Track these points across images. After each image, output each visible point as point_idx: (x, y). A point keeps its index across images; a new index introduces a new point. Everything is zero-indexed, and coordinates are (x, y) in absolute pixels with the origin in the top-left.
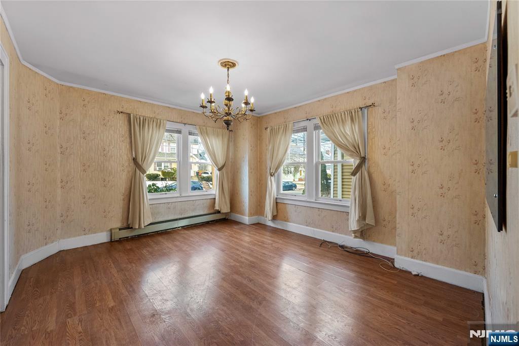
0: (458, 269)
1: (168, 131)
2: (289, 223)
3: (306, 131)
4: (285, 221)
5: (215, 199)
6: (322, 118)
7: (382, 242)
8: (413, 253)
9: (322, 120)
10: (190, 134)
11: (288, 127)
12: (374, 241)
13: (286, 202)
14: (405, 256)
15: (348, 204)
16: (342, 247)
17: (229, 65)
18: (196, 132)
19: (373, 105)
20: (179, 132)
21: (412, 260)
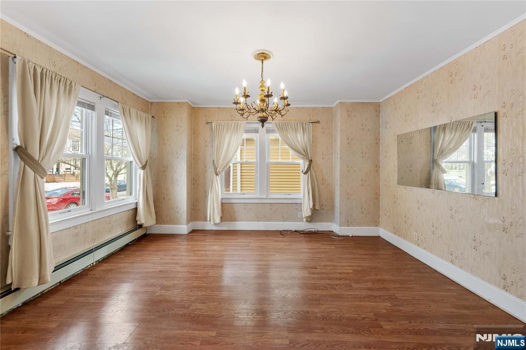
0: (369, 226)
1: (81, 104)
2: (237, 222)
3: (258, 132)
4: (232, 221)
5: (136, 209)
6: (278, 124)
7: (321, 221)
8: (348, 223)
9: (278, 126)
10: (107, 113)
11: (240, 126)
12: (316, 222)
13: (233, 201)
14: (344, 226)
15: (301, 196)
16: (296, 231)
17: (263, 56)
18: (117, 112)
19: (318, 122)
20: (91, 107)
21: (348, 228)
